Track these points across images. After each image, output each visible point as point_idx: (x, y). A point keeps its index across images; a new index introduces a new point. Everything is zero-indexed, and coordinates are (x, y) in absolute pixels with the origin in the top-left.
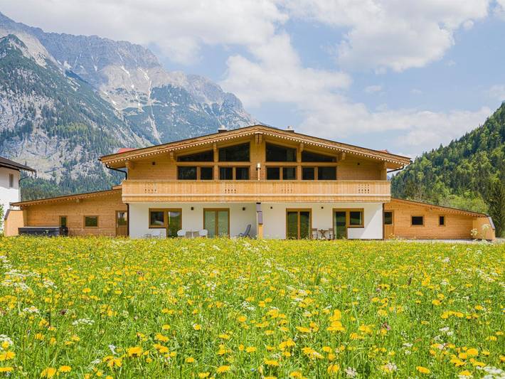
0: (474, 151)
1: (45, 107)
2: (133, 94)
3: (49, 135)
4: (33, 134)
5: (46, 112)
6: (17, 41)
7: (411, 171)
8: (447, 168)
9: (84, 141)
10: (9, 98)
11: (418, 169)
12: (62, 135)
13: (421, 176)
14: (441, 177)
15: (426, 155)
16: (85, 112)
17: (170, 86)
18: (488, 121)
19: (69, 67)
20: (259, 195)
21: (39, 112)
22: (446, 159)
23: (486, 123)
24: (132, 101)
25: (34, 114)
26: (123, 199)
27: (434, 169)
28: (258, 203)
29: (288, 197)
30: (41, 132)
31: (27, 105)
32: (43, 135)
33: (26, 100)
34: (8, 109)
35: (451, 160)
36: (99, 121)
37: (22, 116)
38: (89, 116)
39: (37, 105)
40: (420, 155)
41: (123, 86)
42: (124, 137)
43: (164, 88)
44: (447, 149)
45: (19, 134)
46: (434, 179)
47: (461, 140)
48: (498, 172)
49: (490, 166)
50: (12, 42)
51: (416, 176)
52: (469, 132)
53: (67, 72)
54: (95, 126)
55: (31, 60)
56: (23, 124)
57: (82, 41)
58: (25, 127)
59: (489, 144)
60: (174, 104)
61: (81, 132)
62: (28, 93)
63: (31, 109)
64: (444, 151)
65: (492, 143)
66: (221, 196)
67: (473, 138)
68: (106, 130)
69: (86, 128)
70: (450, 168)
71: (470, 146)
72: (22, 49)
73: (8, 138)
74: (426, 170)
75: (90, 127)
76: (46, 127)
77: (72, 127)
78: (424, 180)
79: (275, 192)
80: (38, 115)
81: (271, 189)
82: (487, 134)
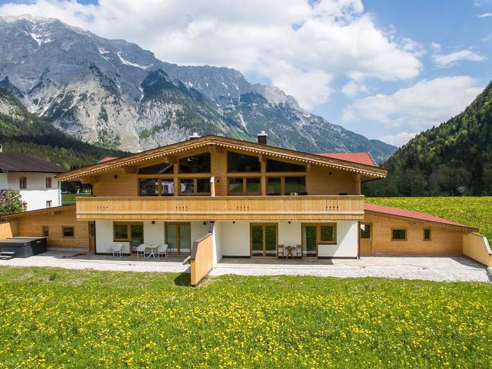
0: (457, 130)
1: (178, 110)
2: (230, 100)
3: (180, 128)
4: (171, 127)
5: (178, 114)
6: (163, 72)
7: (412, 145)
8: (438, 142)
9: (200, 130)
10: (158, 107)
11: (417, 143)
12: (187, 127)
13: (419, 148)
14: (434, 148)
15: (422, 133)
16: (200, 112)
17: (252, 93)
18: (468, 108)
19: (192, 85)
20: (212, 213)
21: (174, 114)
22: (437, 136)
23: (466, 110)
24: (229, 104)
25: (172, 115)
26: (78, 217)
27: (429, 143)
28: (211, 222)
29: (244, 215)
30: (175, 126)
31: (168, 110)
32: (176, 127)
33: (168, 107)
34: (157, 113)
35: (441, 137)
36: (209, 117)
37: (165, 117)
38: (203, 114)
39: (173, 110)
40: (419, 133)
41: (223, 95)
42: (223, 126)
43: (248, 95)
44: (438, 129)
45: (163, 128)
46: (429, 150)
47: (448, 122)
48: (476, 145)
49: (470, 141)
50: (160, 74)
51: (416, 148)
52: (454, 117)
53: (190, 89)
54: (206, 120)
55: (171, 83)
56: (166, 121)
57: (200, 69)
58: (166, 123)
59: (468, 125)
60: (254, 104)
61: (198, 125)
62: (168, 103)
63: (170, 112)
64: (436, 130)
65: (471, 124)
66: (172, 215)
67: (457, 121)
68: (213, 122)
69: (200, 122)
70: (440, 142)
71: (454, 127)
72: (166, 77)
73: (157, 131)
74: (423, 144)
75: (203, 121)
76: (178, 122)
77: (193, 122)
78: (421, 151)
79: (230, 210)
80: (174, 116)
81: (226, 206)
82: (467, 118)
